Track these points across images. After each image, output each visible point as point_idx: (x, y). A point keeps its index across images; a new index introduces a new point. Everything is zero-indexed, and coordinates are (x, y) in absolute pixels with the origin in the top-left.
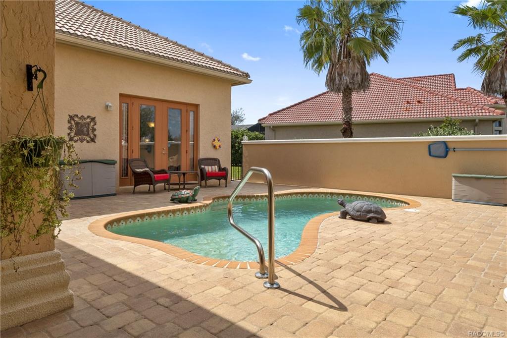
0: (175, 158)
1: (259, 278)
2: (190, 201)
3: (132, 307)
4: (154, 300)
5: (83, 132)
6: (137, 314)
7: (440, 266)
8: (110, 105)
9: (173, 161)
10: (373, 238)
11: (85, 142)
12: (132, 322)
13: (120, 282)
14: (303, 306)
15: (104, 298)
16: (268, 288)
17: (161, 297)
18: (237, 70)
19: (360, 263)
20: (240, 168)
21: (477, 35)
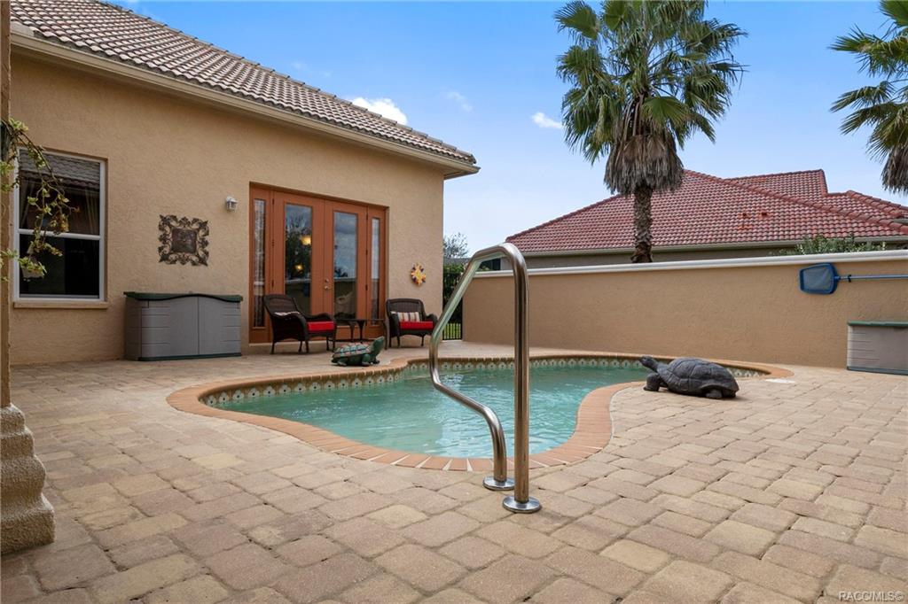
0: (347, 297)
1: (492, 489)
2: (367, 363)
3: (188, 546)
4: (244, 532)
5: (185, 246)
6: (193, 564)
7: (891, 476)
8: (233, 200)
9: (342, 305)
10: (722, 422)
11: (189, 264)
12: (172, 584)
13: (183, 492)
14: (603, 553)
15: (133, 525)
16: (514, 512)
17: (263, 525)
18: (454, 150)
19: (711, 465)
20: (458, 325)
21: (879, 84)
